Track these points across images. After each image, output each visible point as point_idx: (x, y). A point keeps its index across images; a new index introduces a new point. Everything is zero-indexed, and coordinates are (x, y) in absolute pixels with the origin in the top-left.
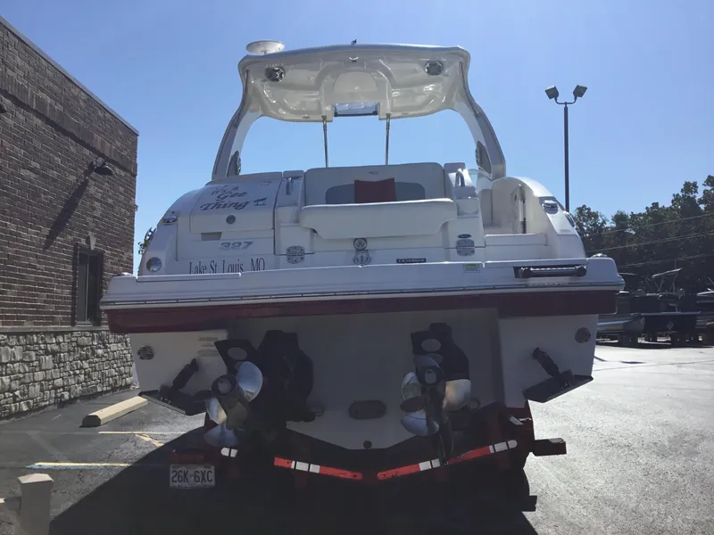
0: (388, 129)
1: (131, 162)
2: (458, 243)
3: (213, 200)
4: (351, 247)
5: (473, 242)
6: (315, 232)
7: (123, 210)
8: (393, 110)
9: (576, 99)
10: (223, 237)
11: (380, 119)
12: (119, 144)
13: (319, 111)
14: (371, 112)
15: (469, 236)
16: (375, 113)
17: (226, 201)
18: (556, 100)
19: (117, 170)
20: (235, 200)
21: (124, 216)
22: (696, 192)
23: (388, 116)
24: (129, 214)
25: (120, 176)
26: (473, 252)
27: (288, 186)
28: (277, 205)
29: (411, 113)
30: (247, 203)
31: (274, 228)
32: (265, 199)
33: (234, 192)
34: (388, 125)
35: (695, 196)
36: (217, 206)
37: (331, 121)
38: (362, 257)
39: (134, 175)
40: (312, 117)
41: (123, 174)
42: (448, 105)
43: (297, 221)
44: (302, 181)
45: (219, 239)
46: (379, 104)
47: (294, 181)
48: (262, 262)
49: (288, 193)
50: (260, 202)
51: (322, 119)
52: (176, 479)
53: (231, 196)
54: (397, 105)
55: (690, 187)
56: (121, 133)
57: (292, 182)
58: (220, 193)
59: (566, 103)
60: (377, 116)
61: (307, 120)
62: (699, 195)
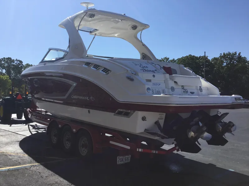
4: (181, 88)
6: (177, 82)
15: (201, 87)
26: (202, 91)
31: (164, 80)
34: (94, 37)
52: (119, 161)
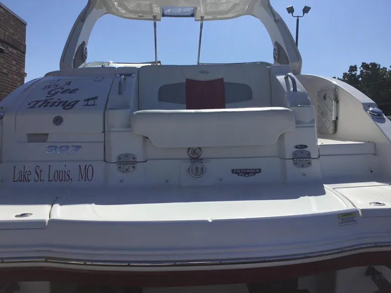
0: (201, 28)
1: (21, 44)
2: (295, 154)
3: (42, 96)
4: (185, 155)
5: (309, 154)
6: (148, 138)
7: (15, 77)
8: (207, 14)
9: (304, 14)
10: (50, 139)
11: (196, 20)
12: (11, 31)
13: (151, 12)
14: (190, 14)
15: (306, 147)
16: (192, 15)
17: (56, 98)
18: (292, 14)
19: (10, 49)
20: (65, 97)
21: (16, 81)
22: (356, 70)
23: (202, 19)
24: (19, 79)
25: (13, 53)
26: (310, 163)
27: (120, 83)
28: (108, 106)
29: (219, 17)
30: (77, 102)
31: (104, 132)
32: (95, 98)
33: (67, 87)
34: (202, 25)
35: (356, 73)
36: (46, 104)
37: (160, 20)
38: (197, 167)
39: (24, 53)
40: (146, 16)
41: (15, 51)
42: (249, 12)
43: (129, 126)
44: (135, 79)
45: (45, 141)
46: (196, 8)
47: (128, 78)
48: (90, 169)
49: (120, 93)
50: (90, 102)
51: (153, 18)
53: (62, 93)
54: (209, 9)
55: (353, 68)
56: (13, 23)
57: (125, 79)
58: (52, 88)
59: (298, 17)
60: (194, 18)
61: (141, 18)
62: (358, 73)
